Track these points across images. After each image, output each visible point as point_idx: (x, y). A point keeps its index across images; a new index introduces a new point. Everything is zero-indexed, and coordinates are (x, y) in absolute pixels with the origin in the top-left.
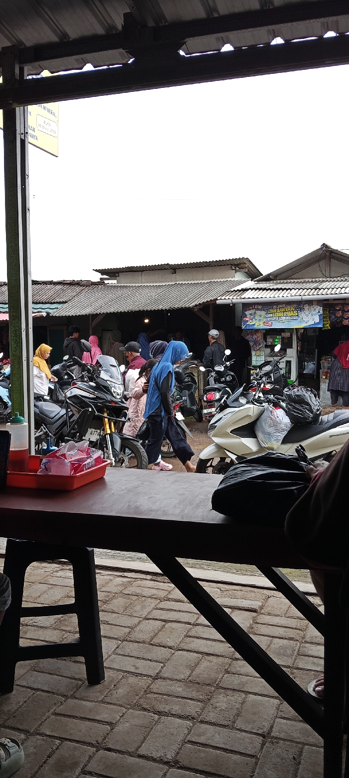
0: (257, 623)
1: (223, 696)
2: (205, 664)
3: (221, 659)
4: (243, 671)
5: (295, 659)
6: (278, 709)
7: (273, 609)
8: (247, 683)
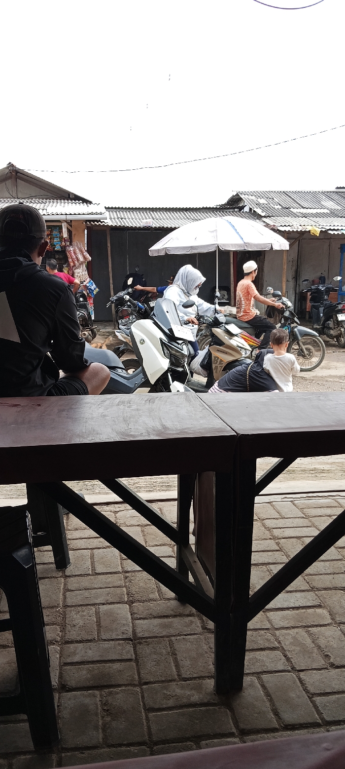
1: (76, 614)
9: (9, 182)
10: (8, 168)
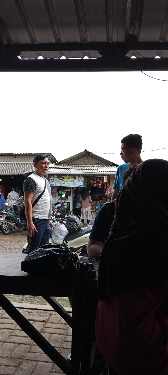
0: (45, 327)
1: (26, 364)
2: (18, 348)
3: (26, 346)
4: (37, 351)
5: (62, 344)
6: (52, 368)
7: (53, 320)
8: (38, 356)
9: (85, 158)
10: (84, 151)
